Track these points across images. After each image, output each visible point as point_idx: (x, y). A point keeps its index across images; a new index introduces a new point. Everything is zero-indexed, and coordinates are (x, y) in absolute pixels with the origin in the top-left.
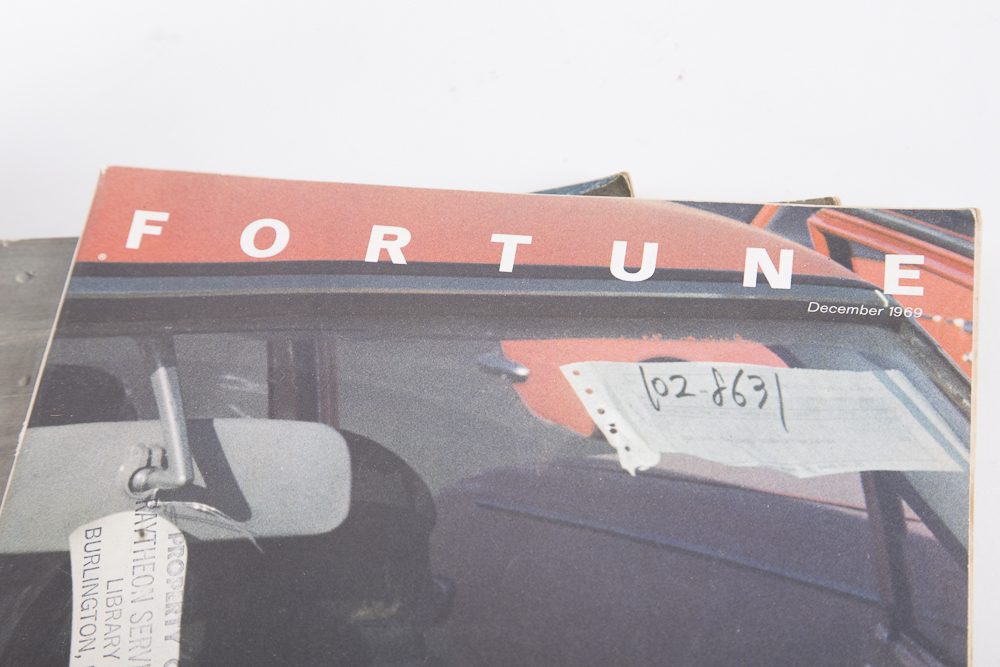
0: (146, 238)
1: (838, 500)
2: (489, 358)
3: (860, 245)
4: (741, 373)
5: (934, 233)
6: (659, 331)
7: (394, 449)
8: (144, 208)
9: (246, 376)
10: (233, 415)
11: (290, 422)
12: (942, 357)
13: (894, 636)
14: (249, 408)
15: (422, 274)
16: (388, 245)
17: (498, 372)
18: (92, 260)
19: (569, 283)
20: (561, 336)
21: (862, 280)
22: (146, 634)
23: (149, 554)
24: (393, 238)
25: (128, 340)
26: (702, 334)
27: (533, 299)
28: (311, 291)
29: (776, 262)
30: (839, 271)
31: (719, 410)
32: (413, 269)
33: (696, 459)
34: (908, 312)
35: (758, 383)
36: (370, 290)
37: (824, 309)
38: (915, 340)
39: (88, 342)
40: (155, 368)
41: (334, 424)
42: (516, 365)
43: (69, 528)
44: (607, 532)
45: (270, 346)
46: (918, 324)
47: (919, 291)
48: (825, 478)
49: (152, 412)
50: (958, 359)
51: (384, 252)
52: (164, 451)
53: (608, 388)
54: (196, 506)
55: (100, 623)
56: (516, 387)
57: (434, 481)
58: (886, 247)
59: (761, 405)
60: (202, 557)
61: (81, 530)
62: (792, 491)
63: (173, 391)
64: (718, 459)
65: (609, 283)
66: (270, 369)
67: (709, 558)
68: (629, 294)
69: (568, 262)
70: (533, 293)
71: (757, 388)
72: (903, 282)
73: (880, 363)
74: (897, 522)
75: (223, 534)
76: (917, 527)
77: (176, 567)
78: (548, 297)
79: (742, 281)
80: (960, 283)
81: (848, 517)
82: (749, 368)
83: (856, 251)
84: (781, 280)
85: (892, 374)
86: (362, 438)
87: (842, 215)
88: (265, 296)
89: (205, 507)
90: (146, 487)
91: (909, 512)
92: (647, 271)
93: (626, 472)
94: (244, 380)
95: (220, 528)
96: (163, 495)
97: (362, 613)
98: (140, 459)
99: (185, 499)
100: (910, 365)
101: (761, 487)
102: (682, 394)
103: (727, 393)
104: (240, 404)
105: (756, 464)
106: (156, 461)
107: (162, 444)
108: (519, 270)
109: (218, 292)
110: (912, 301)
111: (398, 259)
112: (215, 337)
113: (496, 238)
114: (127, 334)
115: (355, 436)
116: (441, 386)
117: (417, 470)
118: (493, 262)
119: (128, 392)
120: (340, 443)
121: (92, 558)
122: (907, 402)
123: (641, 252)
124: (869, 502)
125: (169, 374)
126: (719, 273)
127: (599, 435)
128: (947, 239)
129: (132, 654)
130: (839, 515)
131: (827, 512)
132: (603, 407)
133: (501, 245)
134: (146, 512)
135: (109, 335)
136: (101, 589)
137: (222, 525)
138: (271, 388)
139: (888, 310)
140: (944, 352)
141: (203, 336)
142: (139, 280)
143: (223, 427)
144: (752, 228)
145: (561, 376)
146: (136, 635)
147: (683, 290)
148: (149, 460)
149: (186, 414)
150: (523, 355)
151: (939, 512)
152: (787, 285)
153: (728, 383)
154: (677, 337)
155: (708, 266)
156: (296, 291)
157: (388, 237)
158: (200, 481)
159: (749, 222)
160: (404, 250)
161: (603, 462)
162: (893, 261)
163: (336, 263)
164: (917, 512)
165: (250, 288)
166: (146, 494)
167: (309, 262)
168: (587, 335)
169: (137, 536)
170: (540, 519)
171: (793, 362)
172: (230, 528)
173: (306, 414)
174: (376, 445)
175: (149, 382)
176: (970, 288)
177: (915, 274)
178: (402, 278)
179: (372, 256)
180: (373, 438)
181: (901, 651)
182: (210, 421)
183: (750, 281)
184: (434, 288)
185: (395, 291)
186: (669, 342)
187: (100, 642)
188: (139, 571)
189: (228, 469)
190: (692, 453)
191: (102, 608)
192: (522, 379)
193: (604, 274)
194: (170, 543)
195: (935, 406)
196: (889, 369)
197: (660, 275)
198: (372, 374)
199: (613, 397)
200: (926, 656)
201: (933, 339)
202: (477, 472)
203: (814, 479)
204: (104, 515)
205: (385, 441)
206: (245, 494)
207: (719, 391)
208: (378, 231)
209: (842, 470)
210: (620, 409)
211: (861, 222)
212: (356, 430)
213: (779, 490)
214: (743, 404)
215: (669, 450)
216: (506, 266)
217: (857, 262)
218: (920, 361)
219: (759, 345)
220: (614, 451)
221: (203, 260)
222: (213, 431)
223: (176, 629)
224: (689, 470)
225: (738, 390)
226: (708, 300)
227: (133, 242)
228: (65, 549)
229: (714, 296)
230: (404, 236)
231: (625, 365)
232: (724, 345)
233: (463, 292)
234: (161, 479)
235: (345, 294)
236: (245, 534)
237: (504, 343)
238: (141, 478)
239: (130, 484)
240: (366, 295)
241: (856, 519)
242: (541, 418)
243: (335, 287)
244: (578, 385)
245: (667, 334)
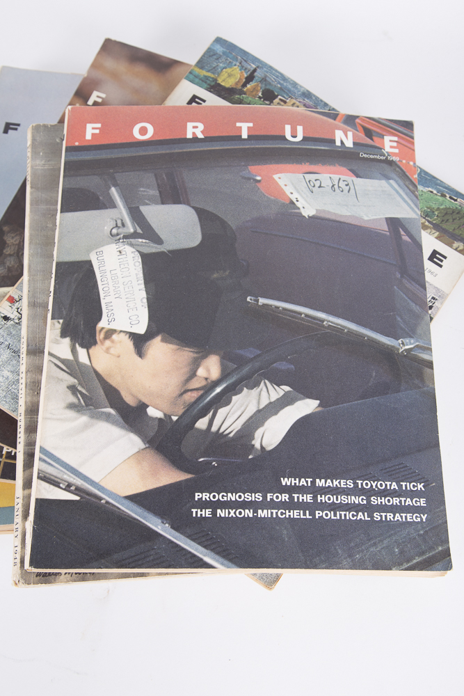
0: (93, 134)
1: (379, 228)
2: (244, 173)
3: (375, 132)
4: (340, 179)
5: (400, 129)
6: (308, 161)
7: (214, 212)
8: (90, 123)
9: (149, 188)
10: (147, 204)
11: (170, 205)
12: (407, 176)
13: (402, 276)
14: (153, 201)
15: (211, 141)
16: (195, 130)
17: (249, 179)
18: (73, 145)
19: (270, 142)
20: (271, 163)
21: (377, 145)
22: (131, 289)
23: (125, 259)
24: (197, 127)
25: (95, 177)
26: (324, 164)
27: (258, 148)
28: (167, 152)
29: (346, 136)
30: (368, 141)
31: (334, 193)
32: (207, 140)
33: (329, 212)
34: (394, 158)
35: (347, 183)
36: (192, 150)
37: (365, 156)
38: (397, 169)
39: (78, 178)
40: (110, 188)
41: (189, 204)
42: (256, 176)
43: (89, 251)
44: (301, 240)
45: (155, 175)
46: (398, 163)
47: (396, 151)
48: (373, 220)
49: (113, 205)
50: (412, 177)
51: (194, 133)
52: (122, 220)
53: (293, 184)
54: (140, 240)
55: (111, 286)
56: (257, 184)
57: (233, 223)
58: (384, 133)
59: (349, 192)
60: (147, 260)
61: (94, 252)
62: (363, 225)
63: (120, 196)
64: (336, 212)
65: (286, 142)
66: (158, 185)
67: (338, 249)
68: (295, 146)
69: (268, 134)
70: (257, 146)
71: (347, 185)
72: (391, 147)
73: (387, 178)
74: (399, 236)
75: (154, 250)
76: (406, 238)
77: (137, 264)
78: (264, 148)
79: (335, 143)
80: (410, 148)
81: (383, 234)
82: (343, 178)
83: (374, 134)
84: (349, 143)
85: (391, 181)
86: (201, 209)
87: (367, 120)
88: (149, 155)
89: (144, 241)
90: (118, 234)
91: (402, 233)
92: (299, 138)
93: (304, 216)
94: (148, 190)
95: (153, 248)
96: (125, 237)
97: (215, 276)
98: (113, 224)
99: (135, 238)
100: (397, 179)
101: (352, 223)
102: (320, 187)
103: (336, 187)
104: (148, 200)
105: (350, 214)
106: (120, 224)
107: (120, 218)
108: (250, 137)
109: (129, 155)
110: (395, 154)
111: (200, 136)
112: (132, 173)
113: (238, 124)
114: (94, 175)
115: (198, 208)
116: (228, 186)
117: (225, 220)
118: (239, 134)
119: (101, 198)
120: (193, 211)
121: (102, 263)
122: (397, 192)
123: (296, 130)
124: (389, 229)
125: (116, 190)
126: (327, 139)
127: (292, 202)
128: (404, 131)
129: (126, 296)
130: (380, 233)
131: (376, 232)
132: (292, 191)
133: (241, 127)
134: (120, 244)
135: (87, 175)
136: (108, 273)
137: (152, 247)
138: (160, 192)
139: (387, 157)
140: (408, 174)
141: (127, 173)
142: (94, 152)
143: (143, 209)
144: (336, 122)
145: (274, 179)
146: (127, 289)
147: (314, 145)
148: (117, 224)
149: (127, 205)
150: (258, 171)
151: (412, 233)
152: (351, 146)
153: (336, 183)
154: (315, 164)
155: (322, 136)
156: (161, 152)
157: (194, 127)
158: (139, 231)
159: (335, 120)
160: (202, 132)
161: (295, 213)
162: (387, 139)
163: (175, 139)
164: (405, 232)
165: (141, 152)
166: (118, 237)
167: (164, 140)
168: (281, 163)
169: (118, 253)
170: (276, 235)
171: (358, 176)
172: (156, 248)
173: (177, 201)
174: (206, 211)
175: (109, 193)
176: (414, 150)
177: (395, 144)
178: (204, 143)
179: (189, 136)
180: (205, 208)
181: (405, 281)
182: (138, 207)
183: (338, 143)
184: (217, 147)
185: (202, 149)
186: (312, 166)
187: (112, 293)
188: (122, 266)
189: (150, 225)
190: (327, 209)
191: (110, 281)
192: (259, 181)
193: (283, 138)
194: (133, 255)
195: (407, 194)
196: (390, 179)
197: (305, 139)
198: (199, 183)
199: (295, 188)
200: (413, 283)
201: (404, 169)
202: (249, 219)
203: (370, 220)
204: (103, 246)
205: (210, 209)
206: (159, 234)
207: (333, 186)
208: (190, 125)
209: (379, 217)
210: (298, 192)
211: (374, 123)
212: (198, 206)
213: (359, 224)
214: (342, 191)
215: (318, 208)
216: (245, 136)
217: (375, 138)
218: (400, 177)
219: (345, 168)
220: (299, 209)
221: (119, 142)
222: (140, 211)
223: (143, 286)
224: (327, 216)
225: (340, 185)
226: (324, 150)
227: (88, 137)
228: (89, 259)
229: (326, 148)
230: (201, 126)
231: (298, 175)
232: (332, 168)
233: (229, 147)
234: (123, 231)
235: (181, 152)
236: (163, 250)
237: (249, 167)
238: (114, 231)
239: (111, 234)
240: (190, 152)
241: (385, 235)
242: (269, 196)
243: (177, 150)
244: (281, 183)
245: (311, 163)
